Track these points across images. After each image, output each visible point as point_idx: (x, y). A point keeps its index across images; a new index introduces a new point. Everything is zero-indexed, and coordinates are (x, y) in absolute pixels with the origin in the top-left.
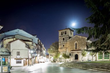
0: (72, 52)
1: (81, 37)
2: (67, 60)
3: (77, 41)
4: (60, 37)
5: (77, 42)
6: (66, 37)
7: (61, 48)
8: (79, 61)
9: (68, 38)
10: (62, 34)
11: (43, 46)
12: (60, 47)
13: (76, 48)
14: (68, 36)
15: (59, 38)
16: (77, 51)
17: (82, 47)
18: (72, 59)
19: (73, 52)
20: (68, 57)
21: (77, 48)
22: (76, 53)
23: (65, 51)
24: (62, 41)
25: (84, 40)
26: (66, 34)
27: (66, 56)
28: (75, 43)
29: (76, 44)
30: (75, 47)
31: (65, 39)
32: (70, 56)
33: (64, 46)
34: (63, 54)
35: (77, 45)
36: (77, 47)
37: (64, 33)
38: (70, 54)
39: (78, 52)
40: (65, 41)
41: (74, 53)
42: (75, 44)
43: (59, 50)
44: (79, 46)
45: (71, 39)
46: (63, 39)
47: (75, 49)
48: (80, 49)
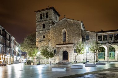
0: (57, 46)
1: (72, 21)
2: (50, 60)
3: (66, 28)
4: (38, 22)
5: (65, 30)
6: (47, 22)
7: (40, 41)
8: (70, 61)
9: (52, 24)
10: (41, 18)
11: (13, 39)
12: (37, 39)
13: (65, 40)
14: (50, 21)
15: (37, 24)
16: (66, 46)
17: (75, 38)
18: (58, 59)
19: (59, 48)
20: (51, 55)
21: (67, 40)
22: (64, 48)
23: (46, 45)
24: (42, 28)
25: (77, 25)
26: (47, 17)
27: (47, 54)
28: (63, 31)
29: (65, 34)
30: (62, 38)
31: (46, 25)
32: (55, 54)
33: (44, 37)
34: (43, 50)
35: (67, 36)
36: (67, 38)
37: (45, 16)
38: (55, 51)
39: (68, 47)
40: (46, 28)
41: (61, 48)
42: (62, 33)
43: (37, 43)
44: (69, 36)
45: (57, 25)
46: (42, 26)
47: (62, 42)
48: (71, 42)
